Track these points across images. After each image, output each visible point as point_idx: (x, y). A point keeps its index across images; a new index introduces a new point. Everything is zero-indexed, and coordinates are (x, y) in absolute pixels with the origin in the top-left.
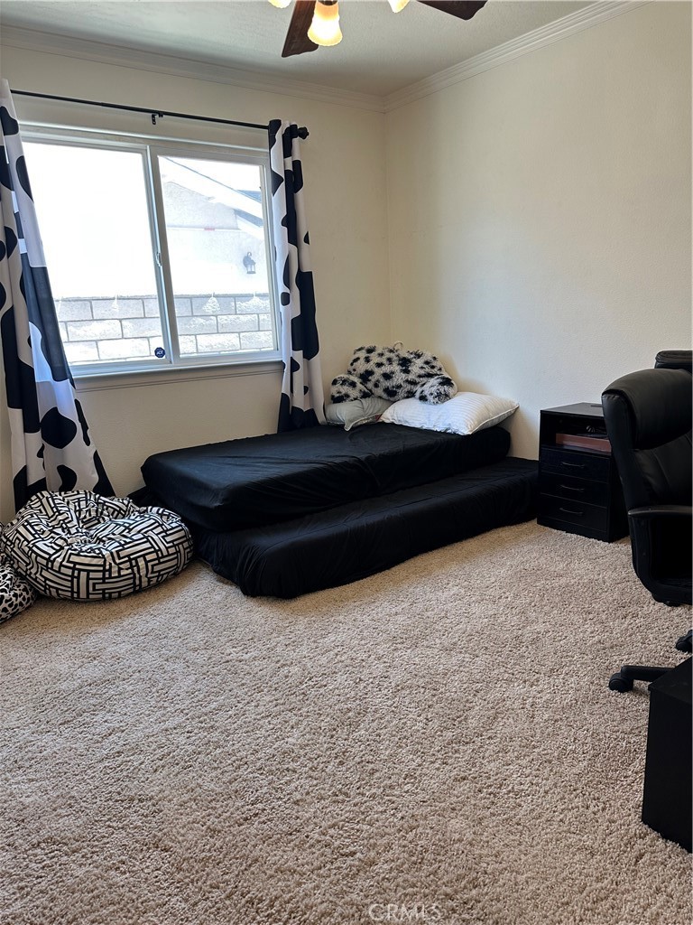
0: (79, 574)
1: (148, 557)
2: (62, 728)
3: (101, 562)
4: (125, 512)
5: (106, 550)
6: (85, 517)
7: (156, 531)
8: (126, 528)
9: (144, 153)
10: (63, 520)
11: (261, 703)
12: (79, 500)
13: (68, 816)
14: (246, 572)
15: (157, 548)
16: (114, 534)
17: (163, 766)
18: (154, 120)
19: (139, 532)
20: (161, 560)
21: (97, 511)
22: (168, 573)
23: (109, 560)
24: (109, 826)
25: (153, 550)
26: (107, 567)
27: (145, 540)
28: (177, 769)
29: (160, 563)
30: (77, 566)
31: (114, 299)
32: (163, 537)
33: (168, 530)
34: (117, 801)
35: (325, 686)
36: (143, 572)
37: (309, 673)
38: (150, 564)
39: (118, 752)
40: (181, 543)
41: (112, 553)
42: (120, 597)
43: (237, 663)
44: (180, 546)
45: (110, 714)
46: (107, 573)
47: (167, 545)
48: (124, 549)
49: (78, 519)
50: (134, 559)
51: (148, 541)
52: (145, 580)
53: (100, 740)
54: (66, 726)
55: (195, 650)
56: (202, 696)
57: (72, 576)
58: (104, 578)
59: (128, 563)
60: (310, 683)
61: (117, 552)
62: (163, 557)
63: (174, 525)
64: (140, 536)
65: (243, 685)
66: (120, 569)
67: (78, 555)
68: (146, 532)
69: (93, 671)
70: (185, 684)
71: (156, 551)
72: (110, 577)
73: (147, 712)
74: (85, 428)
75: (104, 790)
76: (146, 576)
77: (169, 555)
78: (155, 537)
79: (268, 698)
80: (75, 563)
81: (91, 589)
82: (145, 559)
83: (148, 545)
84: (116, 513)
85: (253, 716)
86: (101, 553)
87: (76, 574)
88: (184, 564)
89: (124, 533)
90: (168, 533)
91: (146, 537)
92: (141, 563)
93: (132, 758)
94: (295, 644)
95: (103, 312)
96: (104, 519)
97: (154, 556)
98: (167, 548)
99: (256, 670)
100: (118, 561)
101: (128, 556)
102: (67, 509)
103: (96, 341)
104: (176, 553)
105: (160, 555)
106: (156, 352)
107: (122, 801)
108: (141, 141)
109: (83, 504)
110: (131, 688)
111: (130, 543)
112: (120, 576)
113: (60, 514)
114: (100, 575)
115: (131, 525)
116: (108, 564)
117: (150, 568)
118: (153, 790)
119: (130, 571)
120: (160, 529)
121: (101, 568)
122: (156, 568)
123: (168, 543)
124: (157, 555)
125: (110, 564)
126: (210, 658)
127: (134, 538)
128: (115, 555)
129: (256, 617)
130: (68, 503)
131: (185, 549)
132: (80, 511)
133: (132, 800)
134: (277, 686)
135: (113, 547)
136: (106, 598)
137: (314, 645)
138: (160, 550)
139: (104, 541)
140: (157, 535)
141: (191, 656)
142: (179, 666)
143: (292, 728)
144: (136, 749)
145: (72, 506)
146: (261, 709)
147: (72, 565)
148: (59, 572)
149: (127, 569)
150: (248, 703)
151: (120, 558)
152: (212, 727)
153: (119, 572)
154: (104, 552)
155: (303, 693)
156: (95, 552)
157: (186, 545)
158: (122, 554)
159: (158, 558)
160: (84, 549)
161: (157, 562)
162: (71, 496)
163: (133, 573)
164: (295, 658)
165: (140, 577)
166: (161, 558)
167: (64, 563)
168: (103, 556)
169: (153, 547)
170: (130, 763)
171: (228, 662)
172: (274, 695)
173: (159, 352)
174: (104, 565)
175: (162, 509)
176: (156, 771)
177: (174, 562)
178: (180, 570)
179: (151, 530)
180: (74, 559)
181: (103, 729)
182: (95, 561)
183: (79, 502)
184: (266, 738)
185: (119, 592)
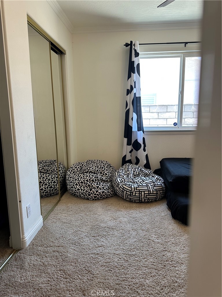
0: (124, 191)
1: (146, 192)
2: (92, 238)
3: (131, 189)
4: (148, 175)
5: (134, 186)
6: (135, 174)
7: (151, 184)
8: (143, 180)
9: (181, 57)
10: (128, 173)
11: (148, 261)
12: (136, 168)
13: (73, 266)
14: (174, 208)
15: (149, 190)
16: (139, 182)
17: (105, 266)
18: (185, 46)
19: (146, 183)
20: (150, 195)
21: (139, 173)
22: (152, 199)
23: (133, 189)
24: (78, 277)
25: (148, 190)
26: (132, 192)
27: (146, 186)
28: (107, 269)
29: (149, 195)
30: (124, 189)
31: (175, 105)
32: (153, 187)
33: (156, 185)
34: (86, 269)
35: (175, 267)
36: (143, 197)
37: (173, 258)
38: (145, 195)
39: (98, 254)
40: (160, 191)
41: (134, 188)
42: (135, 202)
43: (151, 242)
44: (159, 192)
45: (106, 240)
46: (132, 193)
47: (153, 190)
48: (139, 187)
49: (133, 174)
50: (141, 191)
51: (147, 187)
52: (143, 199)
53: (97, 247)
54: (93, 238)
55: (143, 230)
56: (133, 247)
57: (122, 191)
58: (130, 195)
59: (139, 192)
60: (171, 263)
61: (136, 188)
62: (151, 193)
63: (158, 184)
64: (145, 184)
65: (148, 250)
66: (136, 193)
67: (125, 185)
68: (148, 184)
69: (111, 224)
70: (132, 241)
71: (149, 191)
72: (132, 195)
73: (115, 245)
74: (145, 146)
75: (86, 264)
76: (144, 198)
77: (153, 193)
78: (150, 186)
79: (151, 260)
80: (124, 187)
81: (127, 197)
82: (144, 192)
83: (147, 188)
84: (145, 175)
85: (142, 264)
86: (131, 186)
87: (123, 191)
88: (159, 198)
89: (141, 182)
90: (155, 186)
91: (147, 185)
92: (143, 193)
93: (99, 258)
94: (176, 244)
95: (171, 109)
96: (140, 176)
97: (147, 192)
98: (153, 191)
99: (156, 247)
100: (136, 191)
101: (139, 190)
102: (131, 170)
103: (167, 119)
104: (156, 193)
105: (150, 193)
106: (174, 124)
107: (87, 270)
108: (180, 53)
109: (137, 169)
110: (117, 234)
111: (141, 186)
112: (135, 195)
113: (128, 171)
114: (129, 193)
115: (144, 180)
116: (132, 190)
117: (145, 196)
118: (96, 272)
119: (138, 195)
120: (153, 184)
121: (130, 191)
122: (147, 197)
123: (154, 189)
124: (149, 192)
125: (133, 191)
126: (145, 235)
127: (143, 184)
128: (135, 188)
129: (170, 227)
130: (132, 168)
131: (160, 193)
132: (134, 171)
133: (89, 272)
134: (158, 257)
135: (136, 185)
136: (131, 201)
137: (182, 248)
138: (150, 191)
139: (135, 183)
140: (151, 185)
141: (141, 231)
142: (134, 233)
143: (151, 276)
144: (102, 256)
145: (133, 170)
146: (147, 263)
147: (123, 188)
148: (120, 189)
149: (138, 194)
150: (144, 258)
151: (136, 190)
152: (127, 260)
153: (135, 194)
154: (133, 187)
155: (165, 265)
156: (130, 186)
157: (161, 192)
158: (138, 189)
159: (149, 194)
160: (128, 184)
161: (148, 195)
162: (135, 166)
163: (139, 196)
164: (172, 250)
165: (142, 198)
166: (150, 194)
167: (121, 186)
168: (132, 187)
169: (148, 189)
170: (98, 259)
171: (149, 239)
172: (154, 260)
173: (175, 124)
174: (131, 191)
175: (159, 177)
176: (102, 266)
177: (155, 196)
178: (157, 200)
179: (150, 183)
180: (124, 186)
181: (100, 244)
182: (129, 189)
183: (136, 169)
184: (140, 275)
185: (135, 201)
